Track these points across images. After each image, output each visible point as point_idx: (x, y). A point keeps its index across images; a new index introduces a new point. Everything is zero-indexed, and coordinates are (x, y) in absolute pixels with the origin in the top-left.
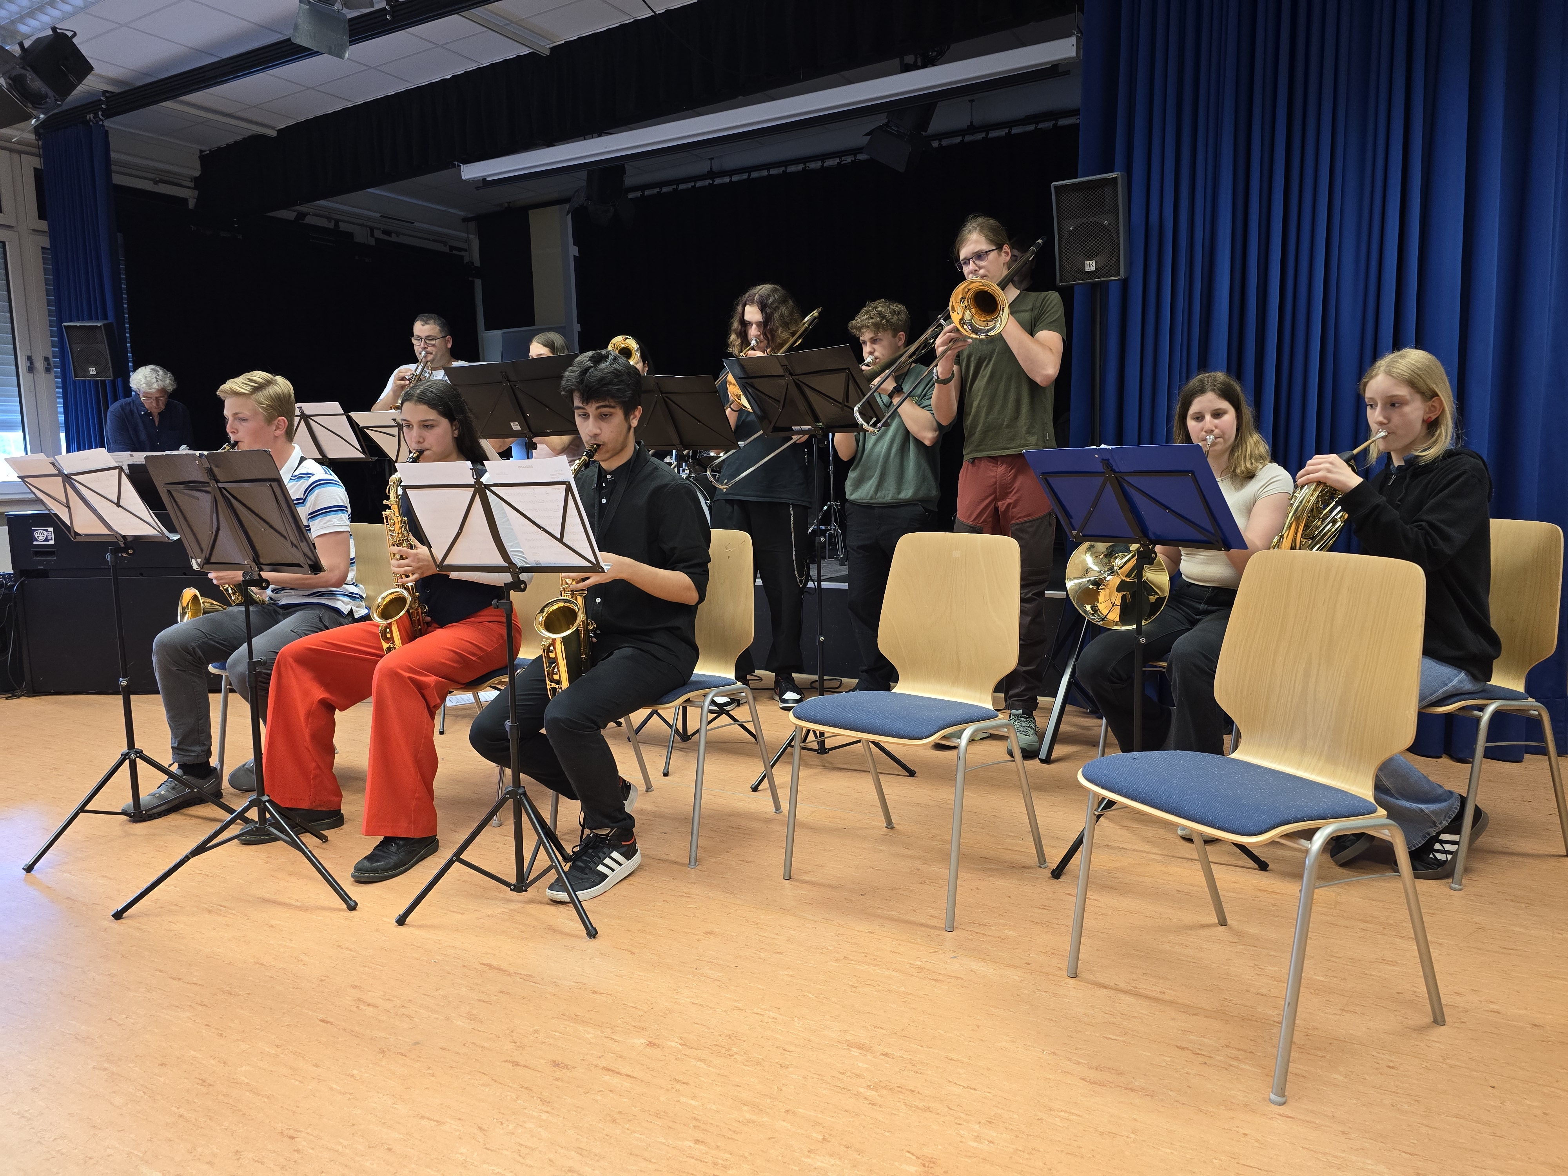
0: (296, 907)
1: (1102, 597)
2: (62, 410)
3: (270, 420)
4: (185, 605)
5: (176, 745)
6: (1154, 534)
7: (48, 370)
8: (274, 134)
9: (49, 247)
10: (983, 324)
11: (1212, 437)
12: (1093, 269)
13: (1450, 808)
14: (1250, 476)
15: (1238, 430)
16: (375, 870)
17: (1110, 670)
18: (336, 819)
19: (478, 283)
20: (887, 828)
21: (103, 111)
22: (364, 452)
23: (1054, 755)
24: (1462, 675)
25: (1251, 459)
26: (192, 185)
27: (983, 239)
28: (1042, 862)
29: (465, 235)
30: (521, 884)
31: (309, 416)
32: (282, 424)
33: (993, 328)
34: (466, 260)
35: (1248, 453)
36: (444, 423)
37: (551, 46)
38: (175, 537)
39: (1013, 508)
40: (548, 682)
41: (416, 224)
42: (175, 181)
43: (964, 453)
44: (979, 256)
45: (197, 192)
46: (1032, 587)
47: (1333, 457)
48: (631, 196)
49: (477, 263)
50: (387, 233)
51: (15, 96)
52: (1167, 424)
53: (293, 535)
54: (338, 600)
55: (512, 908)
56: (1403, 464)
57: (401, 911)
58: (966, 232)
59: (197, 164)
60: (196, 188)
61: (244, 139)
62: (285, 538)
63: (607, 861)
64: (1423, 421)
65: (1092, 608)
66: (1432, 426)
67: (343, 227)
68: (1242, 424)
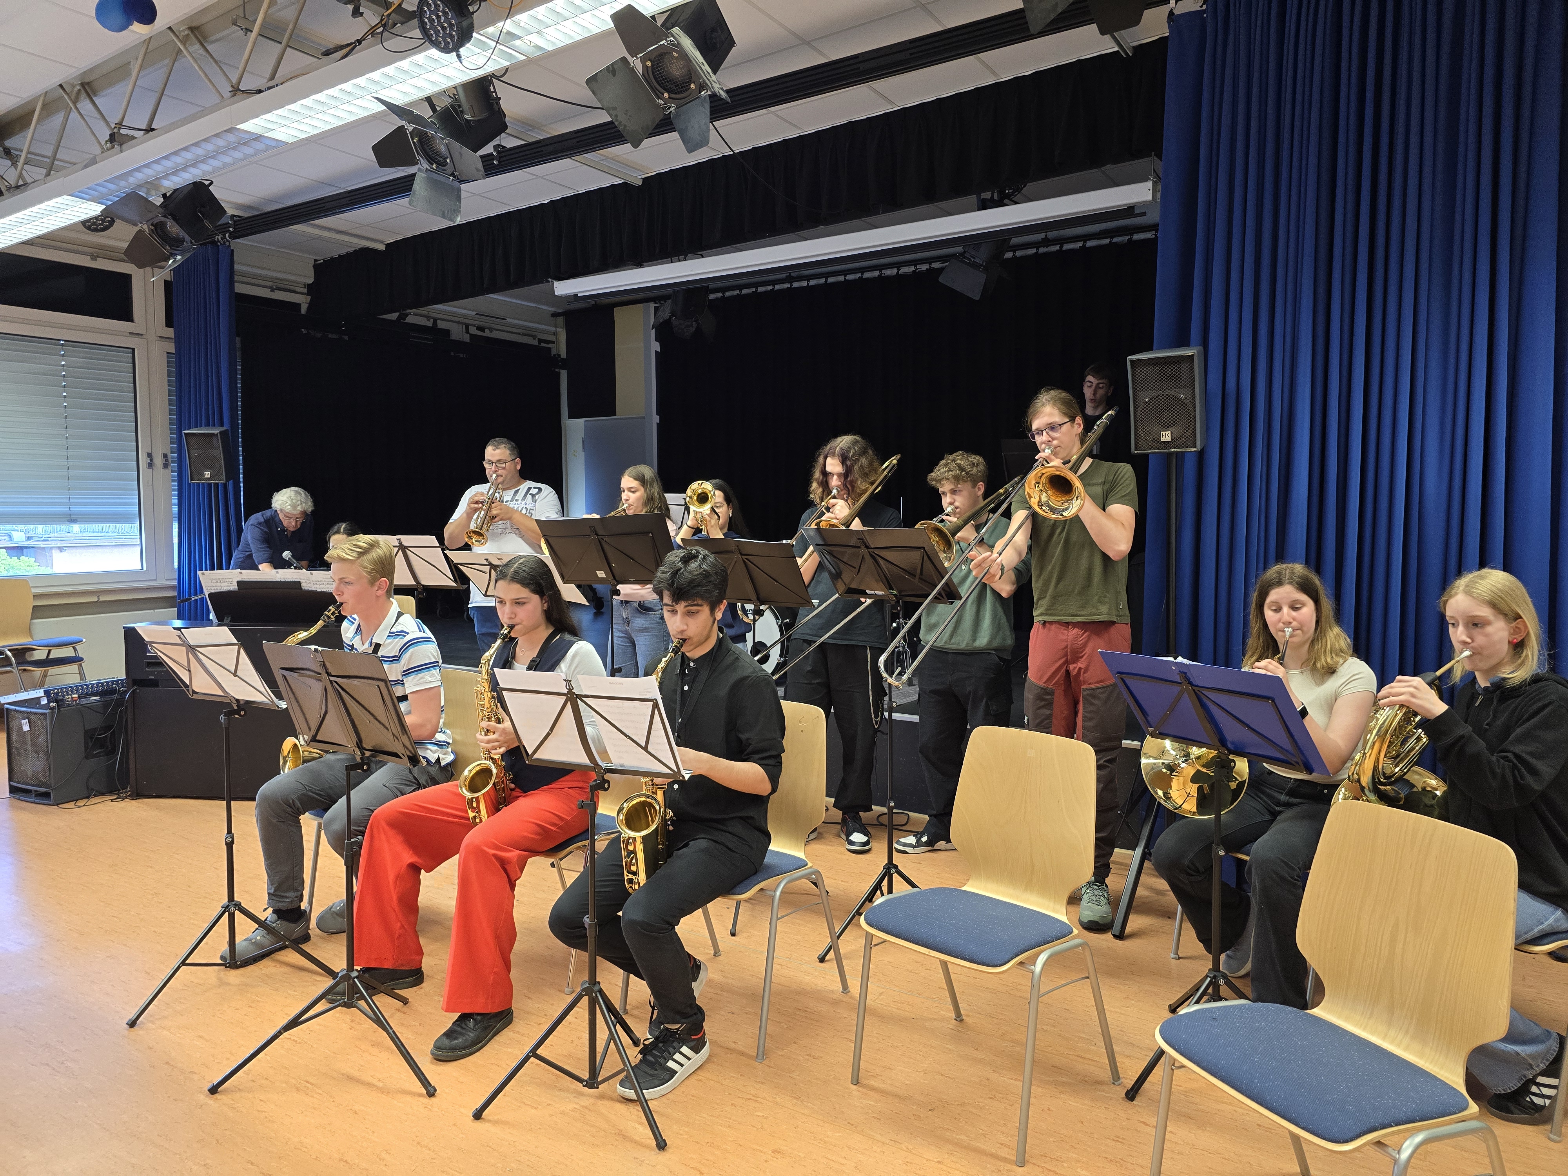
0: (378, 1088)
1: (1175, 784)
2: (176, 501)
3: (372, 582)
4: (286, 754)
5: (272, 891)
6: (1233, 743)
7: (166, 466)
8: (382, 247)
9: (174, 351)
10: (1060, 504)
11: (1290, 629)
12: (1169, 439)
13: (1548, 1051)
14: (1331, 671)
15: (1317, 622)
16: (453, 1049)
17: (1186, 862)
18: (416, 976)
19: (564, 374)
20: (956, 1020)
21: (231, 233)
22: (455, 581)
23: (1128, 930)
24: (1559, 913)
25: (1331, 653)
26: (305, 291)
27: (1056, 412)
28: (1116, 1078)
29: (554, 329)
30: (592, 1082)
31: (407, 547)
32: (384, 584)
33: (1067, 509)
34: (554, 352)
35: (1329, 646)
36: (536, 598)
37: (644, 176)
38: (283, 705)
39: (1084, 673)
40: (626, 873)
41: (509, 320)
42: (288, 287)
43: (1035, 614)
44: (1052, 427)
45: (309, 298)
46: (1104, 753)
47: (1417, 681)
48: (712, 296)
49: (564, 355)
50: (480, 328)
51: (156, 240)
52: (1244, 610)
53: (395, 728)
54: (428, 749)
55: (583, 1104)
56: (1489, 685)
57: (478, 1105)
58: (1040, 404)
59: (312, 274)
60: (308, 294)
61: (355, 251)
62: (387, 729)
63: (677, 1056)
64: (1509, 642)
65: (1164, 794)
66: (1518, 647)
67: (441, 325)
68: (1321, 615)
